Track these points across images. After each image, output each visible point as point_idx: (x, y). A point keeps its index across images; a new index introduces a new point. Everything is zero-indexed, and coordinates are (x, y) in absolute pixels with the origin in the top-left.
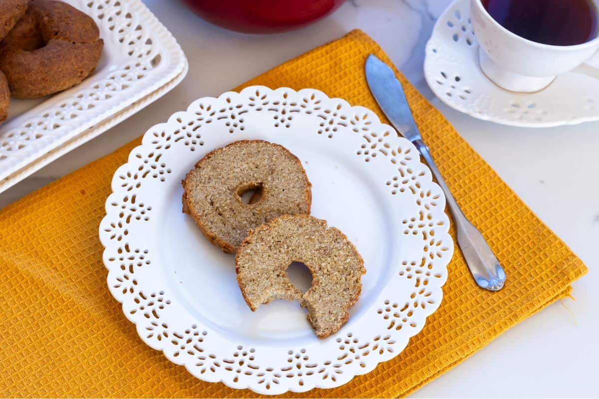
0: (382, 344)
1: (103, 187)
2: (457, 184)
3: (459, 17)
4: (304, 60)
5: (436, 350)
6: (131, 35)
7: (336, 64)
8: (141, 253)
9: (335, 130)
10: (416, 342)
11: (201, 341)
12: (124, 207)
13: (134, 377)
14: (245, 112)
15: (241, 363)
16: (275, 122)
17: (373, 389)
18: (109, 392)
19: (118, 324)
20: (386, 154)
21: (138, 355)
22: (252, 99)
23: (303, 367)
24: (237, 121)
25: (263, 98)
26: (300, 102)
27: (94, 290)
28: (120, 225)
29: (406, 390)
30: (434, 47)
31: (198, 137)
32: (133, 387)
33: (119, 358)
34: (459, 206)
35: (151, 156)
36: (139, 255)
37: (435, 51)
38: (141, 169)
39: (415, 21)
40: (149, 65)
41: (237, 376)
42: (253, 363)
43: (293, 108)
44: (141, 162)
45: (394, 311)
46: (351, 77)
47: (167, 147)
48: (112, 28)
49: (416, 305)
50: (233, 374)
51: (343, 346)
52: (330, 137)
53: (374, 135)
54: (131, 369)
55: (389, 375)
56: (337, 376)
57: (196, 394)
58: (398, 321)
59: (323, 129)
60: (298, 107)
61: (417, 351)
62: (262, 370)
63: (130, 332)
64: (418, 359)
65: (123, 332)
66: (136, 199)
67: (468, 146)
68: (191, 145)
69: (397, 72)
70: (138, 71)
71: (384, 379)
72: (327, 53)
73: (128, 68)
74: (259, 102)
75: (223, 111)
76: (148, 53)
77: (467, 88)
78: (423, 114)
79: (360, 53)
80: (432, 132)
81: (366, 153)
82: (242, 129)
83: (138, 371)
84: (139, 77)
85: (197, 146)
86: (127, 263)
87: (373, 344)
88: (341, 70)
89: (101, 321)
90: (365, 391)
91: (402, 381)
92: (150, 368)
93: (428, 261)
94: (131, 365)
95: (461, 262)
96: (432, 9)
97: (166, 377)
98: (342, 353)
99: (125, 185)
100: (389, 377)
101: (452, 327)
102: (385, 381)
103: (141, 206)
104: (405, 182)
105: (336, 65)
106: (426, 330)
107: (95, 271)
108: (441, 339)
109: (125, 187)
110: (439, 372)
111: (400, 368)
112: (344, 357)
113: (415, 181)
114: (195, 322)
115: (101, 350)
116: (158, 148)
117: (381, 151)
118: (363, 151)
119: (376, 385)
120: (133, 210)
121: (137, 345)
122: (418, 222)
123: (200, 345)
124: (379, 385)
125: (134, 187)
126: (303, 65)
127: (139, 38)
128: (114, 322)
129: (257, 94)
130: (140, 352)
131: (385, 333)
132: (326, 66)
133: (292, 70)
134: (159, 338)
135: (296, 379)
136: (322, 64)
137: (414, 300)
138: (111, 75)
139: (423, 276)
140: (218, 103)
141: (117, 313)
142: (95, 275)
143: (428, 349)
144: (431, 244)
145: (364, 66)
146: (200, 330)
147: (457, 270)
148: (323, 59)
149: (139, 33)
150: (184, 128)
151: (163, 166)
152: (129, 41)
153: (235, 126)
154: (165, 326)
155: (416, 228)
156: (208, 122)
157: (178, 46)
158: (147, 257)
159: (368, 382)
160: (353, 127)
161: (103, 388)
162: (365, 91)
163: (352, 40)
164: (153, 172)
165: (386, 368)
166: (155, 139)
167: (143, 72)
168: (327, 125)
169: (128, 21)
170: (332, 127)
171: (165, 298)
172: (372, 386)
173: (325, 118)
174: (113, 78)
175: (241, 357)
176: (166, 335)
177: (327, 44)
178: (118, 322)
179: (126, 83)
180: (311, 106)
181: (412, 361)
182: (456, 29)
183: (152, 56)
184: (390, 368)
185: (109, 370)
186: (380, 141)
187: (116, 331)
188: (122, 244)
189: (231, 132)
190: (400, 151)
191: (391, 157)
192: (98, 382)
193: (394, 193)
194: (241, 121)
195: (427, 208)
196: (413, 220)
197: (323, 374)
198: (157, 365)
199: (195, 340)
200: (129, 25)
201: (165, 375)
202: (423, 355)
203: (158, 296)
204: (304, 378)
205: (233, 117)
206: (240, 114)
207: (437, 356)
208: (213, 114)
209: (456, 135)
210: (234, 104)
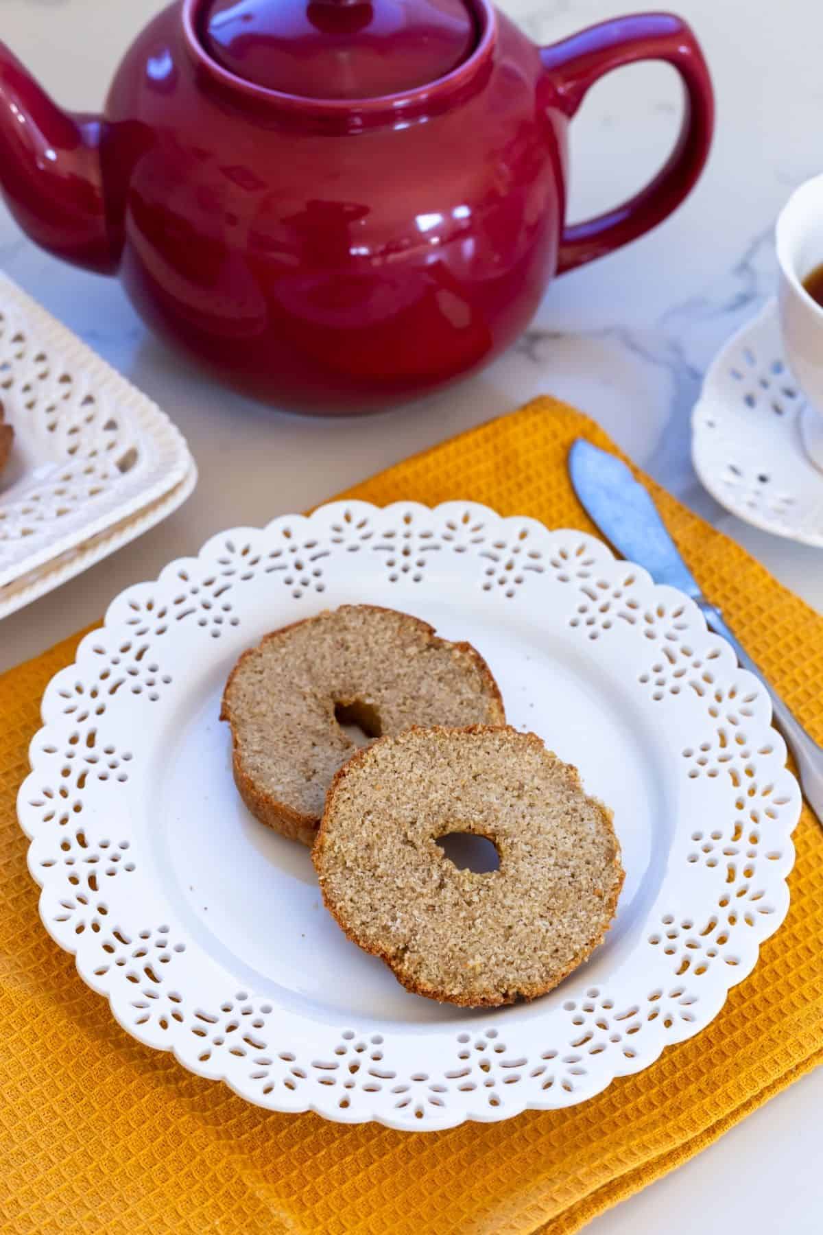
0: (668, 1006)
1: (23, 723)
2: (787, 678)
3: (751, 360)
4: (440, 454)
5: (786, 1019)
6: (74, 414)
7: (507, 460)
8: (114, 849)
9: (519, 581)
10: (739, 1005)
11: (258, 1026)
12: (70, 756)
13: (109, 1122)
14: (325, 554)
15: (354, 1069)
16: (391, 571)
17: (656, 1111)
18: (52, 1157)
19: (67, 1008)
20: (632, 621)
21: (115, 1070)
22: (337, 529)
23: (494, 1067)
24: (307, 572)
25: (362, 525)
26: (441, 530)
27: (12, 938)
28: (64, 794)
29: (728, 1111)
30: (710, 417)
31: (227, 609)
32: (107, 1144)
33: (73, 1081)
34: (800, 721)
35: (125, 649)
36: (108, 852)
37: (711, 424)
38: (104, 676)
39: (660, 383)
40: (114, 470)
41: (347, 1096)
42: (380, 1066)
43: (426, 542)
44: (103, 663)
45: (684, 936)
46: (542, 484)
47: (161, 632)
48: (30, 406)
49: (732, 920)
50: (338, 1092)
51: (580, 1018)
52: (510, 595)
53: (603, 586)
54: (102, 1104)
55: (687, 1081)
56: (575, 1081)
57: (254, 1149)
58: (698, 957)
59: (494, 580)
60: (436, 539)
61: (743, 1024)
62: (403, 1079)
63: (94, 1023)
64: (748, 1040)
65: (79, 1025)
66: (97, 738)
67: (801, 604)
68: (212, 626)
69: (635, 471)
70: (90, 482)
71: (678, 1090)
72: (487, 440)
73: (68, 478)
74: (352, 535)
75: (276, 555)
76: (111, 446)
77: (785, 495)
78: (699, 546)
79: (555, 436)
80: (723, 581)
81: (590, 623)
82: (320, 590)
83: (118, 1107)
84: (93, 493)
85: (225, 628)
86: (83, 871)
87: (647, 1008)
88: (518, 470)
89: (28, 1002)
90: (638, 1118)
91: (719, 1091)
92: (146, 1097)
93: (749, 828)
94: (101, 1093)
95: (815, 836)
96: (693, 357)
97: (182, 1115)
98: (580, 1032)
99: (70, 711)
100: (688, 1085)
101: (815, 969)
102: (682, 1093)
103: (109, 752)
104: (679, 675)
105: (507, 463)
106: (758, 980)
107: (10, 898)
108: (794, 996)
109: (70, 715)
110: (797, 1067)
111: (712, 1063)
112: (587, 1039)
113: (701, 671)
114: (244, 989)
115: (29, 1067)
116: (141, 633)
117: (622, 615)
118: (584, 618)
119: (662, 1103)
120: (92, 761)
121: (112, 1051)
122: (716, 751)
123: (257, 1035)
124: (668, 1103)
125: (92, 715)
126: (438, 464)
127: (89, 420)
128: (58, 1002)
129: (348, 518)
130: (120, 1064)
131: (671, 982)
132: (486, 466)
133: (417, 475)
134: (164, 1025)
135: (483, 1094)
136: (478, 461)
137: (727, 911)
138: (33, 493)
139: (741, 862)
140: (264, 539)
141: (63, 985)
142: (12, 908)
143: (769, 1018)
144: (752, 792)
145: (566, 463)
146: (255, 1002)
147: (810, 854)
148: (480, 452)
149: (89, 410)
150: (195, 592)
151: (153, 670)
152: (69, 426)
153: (305, 584)
154: (175, 999)
155: (713, 764)
156: (247, 578)
157: (173, 430)
158: (126, 857)
159: (642, 1098)
160: (556, 572)
161: (38, 1149)
162: (571, 510)
163: (536, 412)
164: (131, 682)
165: (679, 1066)
166: (134, 615)
167: (102, 483)
168: (501, 572)
169: (66, 388)
170: (511, 576)
171: (172, 939)
172: (652, 1105)
173: (495, 559)
174: (36, 499)
175: (351, 1056)
176: (178, 1017)
177: (486, 424)
178: (67, 1004)
179: (67, 505)
180: (464, 535)
181: (736, 1046)
182: (750, 384)
183: (119, 453)
184: (687, 1065)
185: (51, 1109)
186: (617, 596)
187: (62, 1023)
188: (70, 832)
189: (297, 596)
190: (661, 613)
191: (643, 626)
192: (26, 1138)
193: (658, 698)
194: (317, 574)
195: (733, 722)
196: (705, 749)
197: (542, 1079)
198: (159, 1089)
199: (245, 1025)
200: (67, 397)
201: (179, 1111)
202: (758, 1031)
203: (156, 937)
204: (501, 1090)
205: (299, 567)
206: (313, 559)
207: (791, 1032)
208: (254, 562)
209: (774, 583)
210: (299, 540)
